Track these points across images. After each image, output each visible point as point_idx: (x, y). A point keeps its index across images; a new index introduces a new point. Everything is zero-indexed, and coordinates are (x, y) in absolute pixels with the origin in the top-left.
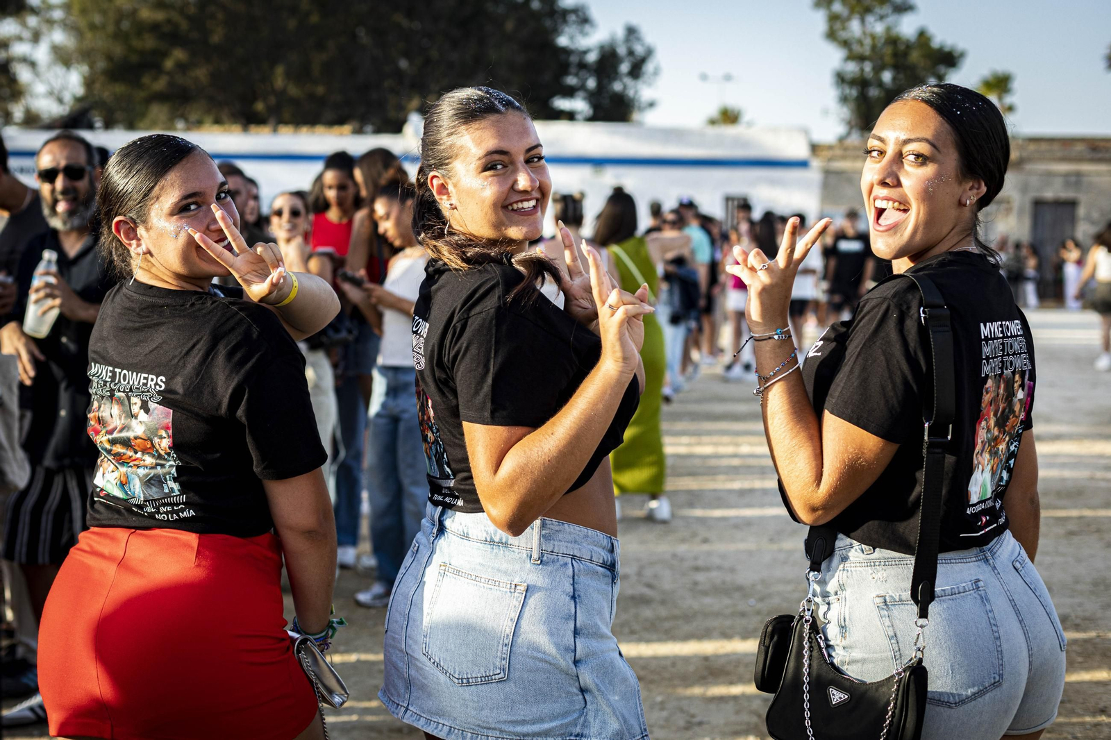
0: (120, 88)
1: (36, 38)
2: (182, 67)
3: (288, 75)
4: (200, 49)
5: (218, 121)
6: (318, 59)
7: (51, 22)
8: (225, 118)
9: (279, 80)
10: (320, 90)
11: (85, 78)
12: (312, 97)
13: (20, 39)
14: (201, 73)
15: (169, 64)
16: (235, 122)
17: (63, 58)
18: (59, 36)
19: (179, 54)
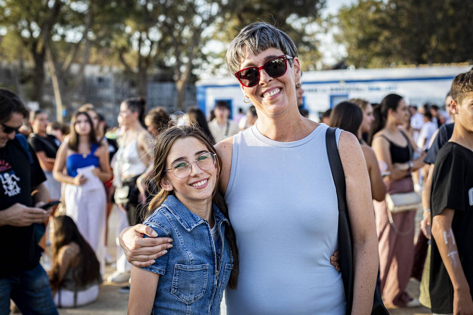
0: (361, 52)
1: (326, 31)
2: (388, 39)
3: (438, 40)
4: (396, 30)
5: (405, 64)
6: (452, 31)
7: (332, 24)
8: (408, 62)
9: (433, 43)
10: (453, 46)
11: (347, 48)
12: (450, 50)
13: (319, 32)
14: (397, 41)
15: (382, 38)
16: (412, 64)
17: (338, 40)
18: (336, 30)
19: (386, 33)
